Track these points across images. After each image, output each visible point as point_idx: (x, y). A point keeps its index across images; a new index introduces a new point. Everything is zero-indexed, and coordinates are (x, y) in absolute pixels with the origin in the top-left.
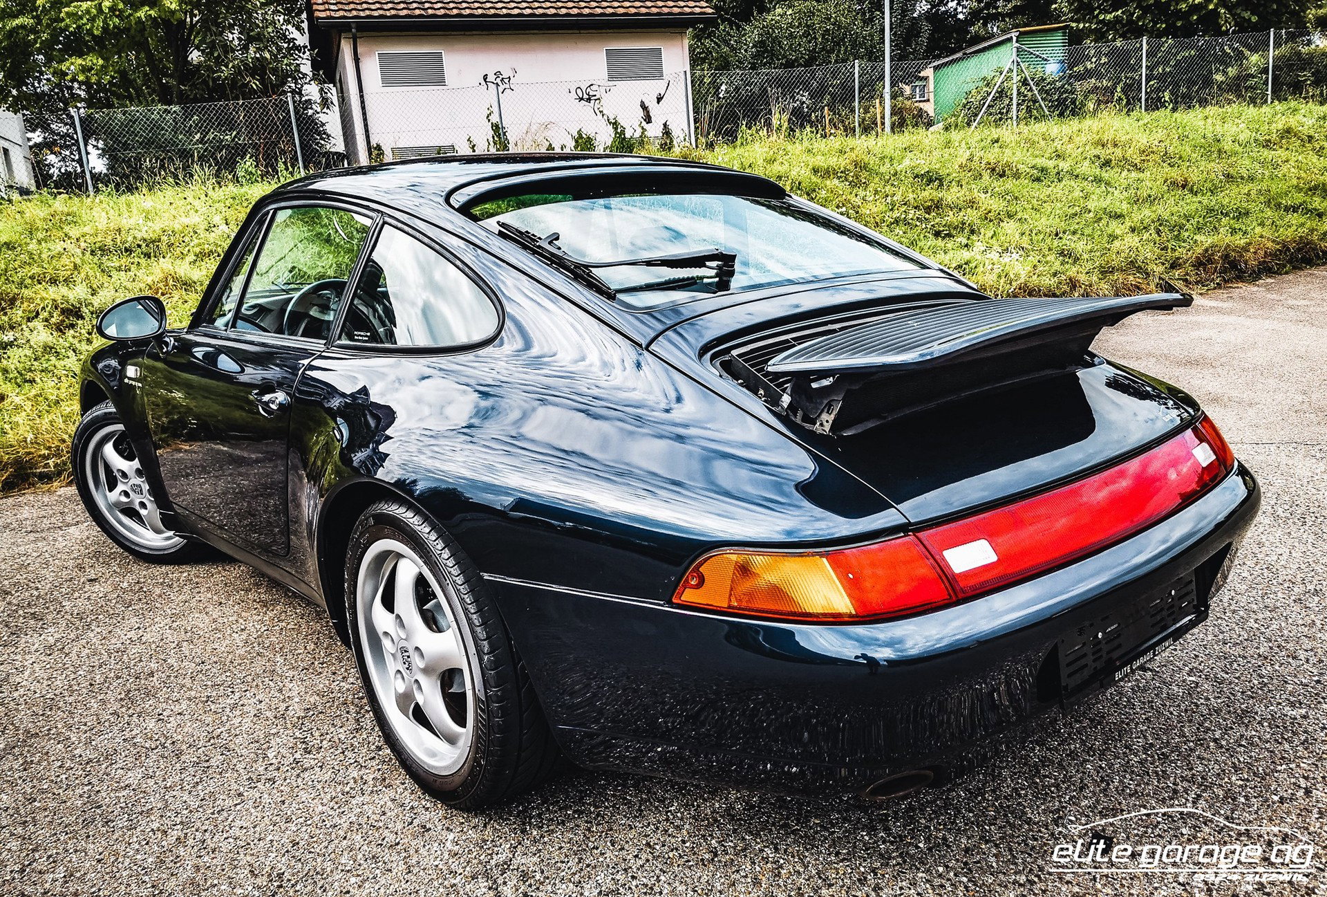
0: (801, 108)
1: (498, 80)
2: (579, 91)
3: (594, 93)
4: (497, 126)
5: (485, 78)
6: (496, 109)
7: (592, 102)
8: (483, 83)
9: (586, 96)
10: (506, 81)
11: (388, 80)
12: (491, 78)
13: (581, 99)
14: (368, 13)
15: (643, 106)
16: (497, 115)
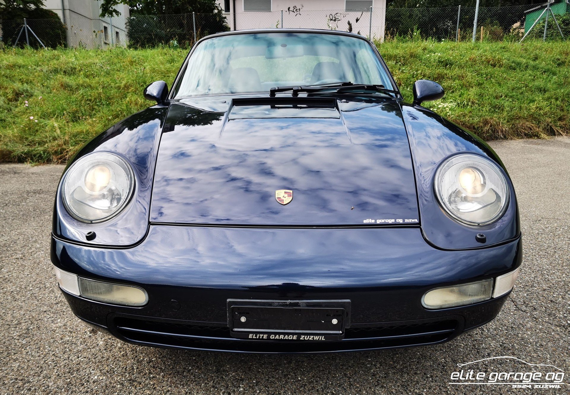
0: (448, 29)
1: (295, 10)
2: (331, 16)
3: (338, 17)
5: (289, 9)
6: (280, 22)
7: (336, 21)
8: (288, 11)
9: (334, 19)
10: (298, 10)
11: (247, 9)
12: (291, 9)
13: (331, 20)
15: (349, 24)
16: (281, 25)
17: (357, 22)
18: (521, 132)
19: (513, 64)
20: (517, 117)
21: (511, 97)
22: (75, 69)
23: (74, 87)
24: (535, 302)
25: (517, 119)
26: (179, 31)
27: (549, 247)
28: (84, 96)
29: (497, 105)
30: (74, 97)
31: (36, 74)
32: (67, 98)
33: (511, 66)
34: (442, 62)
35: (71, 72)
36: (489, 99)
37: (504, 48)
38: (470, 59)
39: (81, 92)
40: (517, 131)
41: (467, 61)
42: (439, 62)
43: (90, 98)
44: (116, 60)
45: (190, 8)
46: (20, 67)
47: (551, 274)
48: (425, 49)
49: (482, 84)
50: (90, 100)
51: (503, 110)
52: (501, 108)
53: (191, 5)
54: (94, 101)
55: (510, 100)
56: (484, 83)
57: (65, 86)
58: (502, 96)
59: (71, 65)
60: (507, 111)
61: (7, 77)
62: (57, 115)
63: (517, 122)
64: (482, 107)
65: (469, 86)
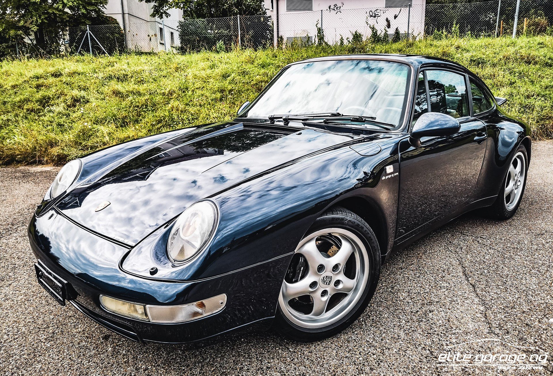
0: (489, 20)
1: (335, 9)
2: (371, 13)
3: (378, 13)
4: (320, 29)
5: (330, 7)
6: (320, 22)
7: (376, 17)
8: (328, 9)
9: (374, 15)
10: (339, 8)
11: (289, 9)
12: (332, 7)
13: (371, 16)
15: (387, 20)
16: (321, 24)
17: (395, 19)
18: (551, 133)
19: (549, 61)
20: (547, 117)
21: (543, 96)
22: (127, 75)
23: (125, 94)
24: (510, 325)
25: (547, 119)
26: (226, 32)
27: (543, 264)
28: (133, 102)
29: (528, 105)
30: (124, 103)
31: (92, 81)
32: (117, 105)
33: (547, 63)
34: (474, 61)
35: (123, 79)
36: (519, 98)
37: (541, 44)
38: (504, 57)
39: (130, 98)
40: (547, 131)
41: (501, 59)
42: (471, 60)
43: (138, 104)
44: (163, 67)
45: (236, 10)
46: (79, 74)
47: (536, 295)
48: (458, 48)
49: (514, 83)
50: (138, 106)
51: (533, 110)
52: (531, 108)
53: (237, 7)
54: (141, 107)
55: (543, 99)
56: (516, 82)
57: (117, 93)
58: (534, 95)
59: (124, 72)
60: (537, 111)
61: (67, 84)
62: (108, 121)
63: (547, 122)
64: (512, 108)
65: (501, 85)
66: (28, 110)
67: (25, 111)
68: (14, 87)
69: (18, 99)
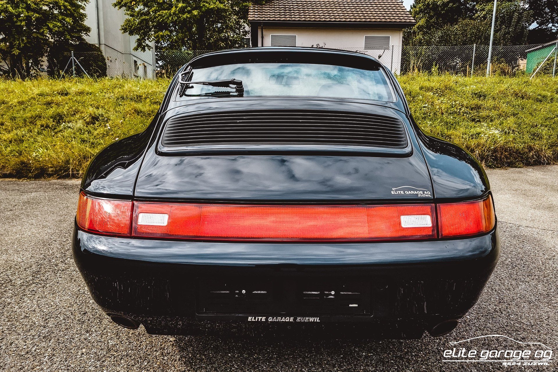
14: (269, 18)
20: (556, 144)
21: (546, 126)
22: (140, 96)
23: (146, 113)
29: (535, 133)
31: (106, 100)
34: (476, 94)
35: (136, 99)
36: (527, 128)
42: (473, 93)
46: (87, 94)
49: (516, 114)
52: (540, 136)
55: (546, 129)
57: (138, 112)
59: (135, 93)
60: (546, 139)
64: (523, 135)
66: (42, 126)
67: (39, 126)
68: (21, 103)
69: (29, 115)
